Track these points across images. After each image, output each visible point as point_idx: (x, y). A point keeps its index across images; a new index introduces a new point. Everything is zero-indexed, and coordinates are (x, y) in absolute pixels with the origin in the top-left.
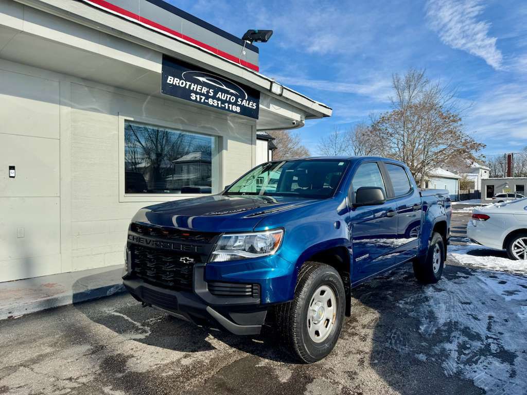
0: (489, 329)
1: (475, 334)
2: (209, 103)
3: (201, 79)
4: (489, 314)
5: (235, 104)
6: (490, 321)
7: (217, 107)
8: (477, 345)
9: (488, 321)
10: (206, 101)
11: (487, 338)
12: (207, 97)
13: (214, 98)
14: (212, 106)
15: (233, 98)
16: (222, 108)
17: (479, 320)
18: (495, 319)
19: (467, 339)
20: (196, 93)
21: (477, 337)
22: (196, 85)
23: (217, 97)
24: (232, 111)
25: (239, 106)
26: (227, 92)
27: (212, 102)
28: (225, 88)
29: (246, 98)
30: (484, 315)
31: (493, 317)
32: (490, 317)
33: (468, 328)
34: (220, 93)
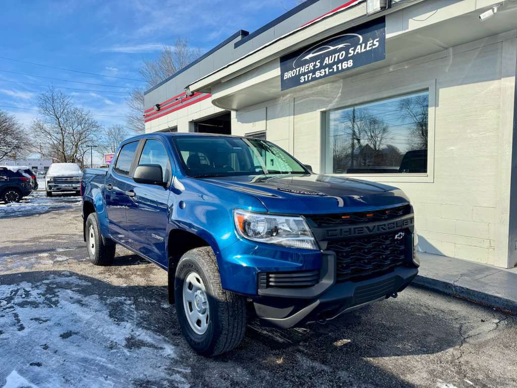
0: (16, 315)
1: (25, 306)
2: (317, 76)
3: (307, 57)
4: (26, 331)
5: (346, 59)
6: (19, 324)
7: (325, 76)
8: (17, 300)
9: (22, 322)
10: (314, 76)
11: (12, 307)
12: (314, 72)
13: (322, 67)
14: (321, 77)
15: (342, 54)
16: (330, 74)
17: (32, 319)
18: (16, 328)
19: (28, 300)
20: (304, 74)
21: (22, 305)
22: (304, 67)
23: (324, 64)
24: (343, 70)
25: (351, 58)
26: (335, 51)
27: (319, 74)
28: (332, 48)
29: (361, 42)
30: (30, 327)
31: (19, 330)
32: (22, 328)
33: (35, 308)
34: (327, 58)
